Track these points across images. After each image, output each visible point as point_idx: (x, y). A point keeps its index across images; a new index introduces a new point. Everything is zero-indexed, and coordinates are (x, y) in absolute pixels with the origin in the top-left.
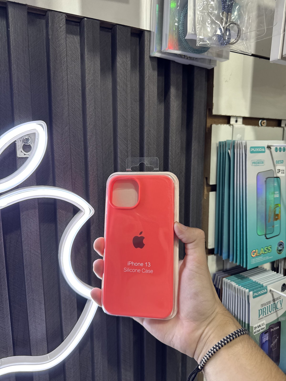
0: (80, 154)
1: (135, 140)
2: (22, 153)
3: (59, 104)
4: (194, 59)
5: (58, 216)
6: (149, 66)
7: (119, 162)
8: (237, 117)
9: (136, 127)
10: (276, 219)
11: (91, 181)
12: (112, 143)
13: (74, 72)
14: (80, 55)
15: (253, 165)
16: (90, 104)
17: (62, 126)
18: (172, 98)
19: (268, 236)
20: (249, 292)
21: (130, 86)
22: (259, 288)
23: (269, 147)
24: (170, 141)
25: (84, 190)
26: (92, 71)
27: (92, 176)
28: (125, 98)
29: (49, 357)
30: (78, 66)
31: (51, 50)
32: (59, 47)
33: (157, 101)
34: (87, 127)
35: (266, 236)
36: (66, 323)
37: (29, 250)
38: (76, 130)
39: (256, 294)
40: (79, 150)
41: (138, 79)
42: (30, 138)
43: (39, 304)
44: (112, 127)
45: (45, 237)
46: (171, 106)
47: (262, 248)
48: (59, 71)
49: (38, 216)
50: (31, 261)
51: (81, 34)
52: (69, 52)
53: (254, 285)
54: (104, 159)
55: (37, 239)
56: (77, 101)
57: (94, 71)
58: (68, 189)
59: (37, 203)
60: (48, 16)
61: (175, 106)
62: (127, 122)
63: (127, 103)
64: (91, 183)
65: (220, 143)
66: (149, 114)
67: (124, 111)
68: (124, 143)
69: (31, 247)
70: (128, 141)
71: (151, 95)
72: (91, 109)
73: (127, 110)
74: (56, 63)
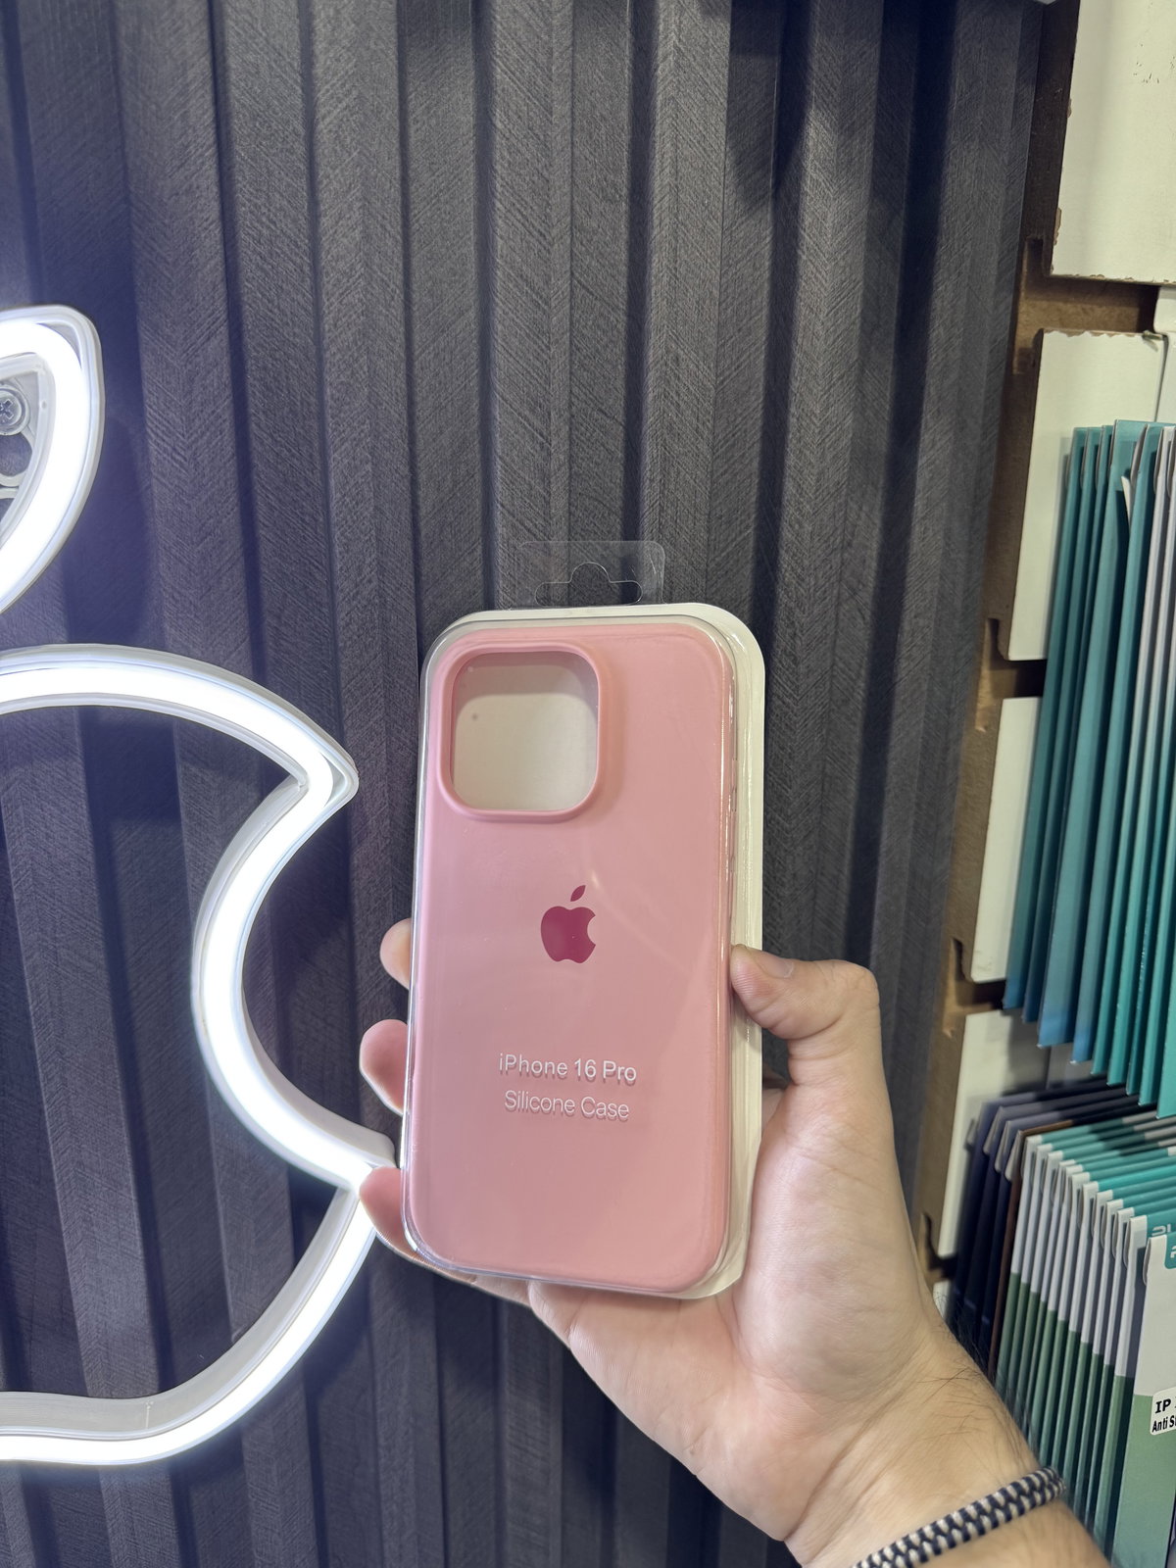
1: (600, 410)
3: (171, 217)
5: (181, 798)
7: (500, 531)
9: (611, 341)
11: (347, 625)
12: (475, 424)
13: (264, 34)
16: (340, 218)
17: (185, 339)
18: (814, 175)
20: (1150, 1233)
21: (568, 107)
24: (793, 420)
25: (326, 668)
27: (354, 603)
28: (536, 178)
34: (325, 338)
36: (241, 1276)
37: (47, 947)
38: (278, 356)
41: (626, 71)
42: (16, 402)
43: (110, 1189)
44: (475, 341)
46: (806, 223)
48: (163, 30)
49: (82, 791)
55: (84, 897)
56: (286, 203)
57: (357, 25)
58: (229, 663)
59: (76, 729)
61: (829, 224)
62: (544, 312)
63: (548, 204)
64: (350, 638)
65: (1080, 436)
66: (676, 269)
67: (529, 248)
68: (529, 431)
69: (57, 936)
70: (549, 414)
71: (686, 160)
72: (345, 241)
73: (544, 243)
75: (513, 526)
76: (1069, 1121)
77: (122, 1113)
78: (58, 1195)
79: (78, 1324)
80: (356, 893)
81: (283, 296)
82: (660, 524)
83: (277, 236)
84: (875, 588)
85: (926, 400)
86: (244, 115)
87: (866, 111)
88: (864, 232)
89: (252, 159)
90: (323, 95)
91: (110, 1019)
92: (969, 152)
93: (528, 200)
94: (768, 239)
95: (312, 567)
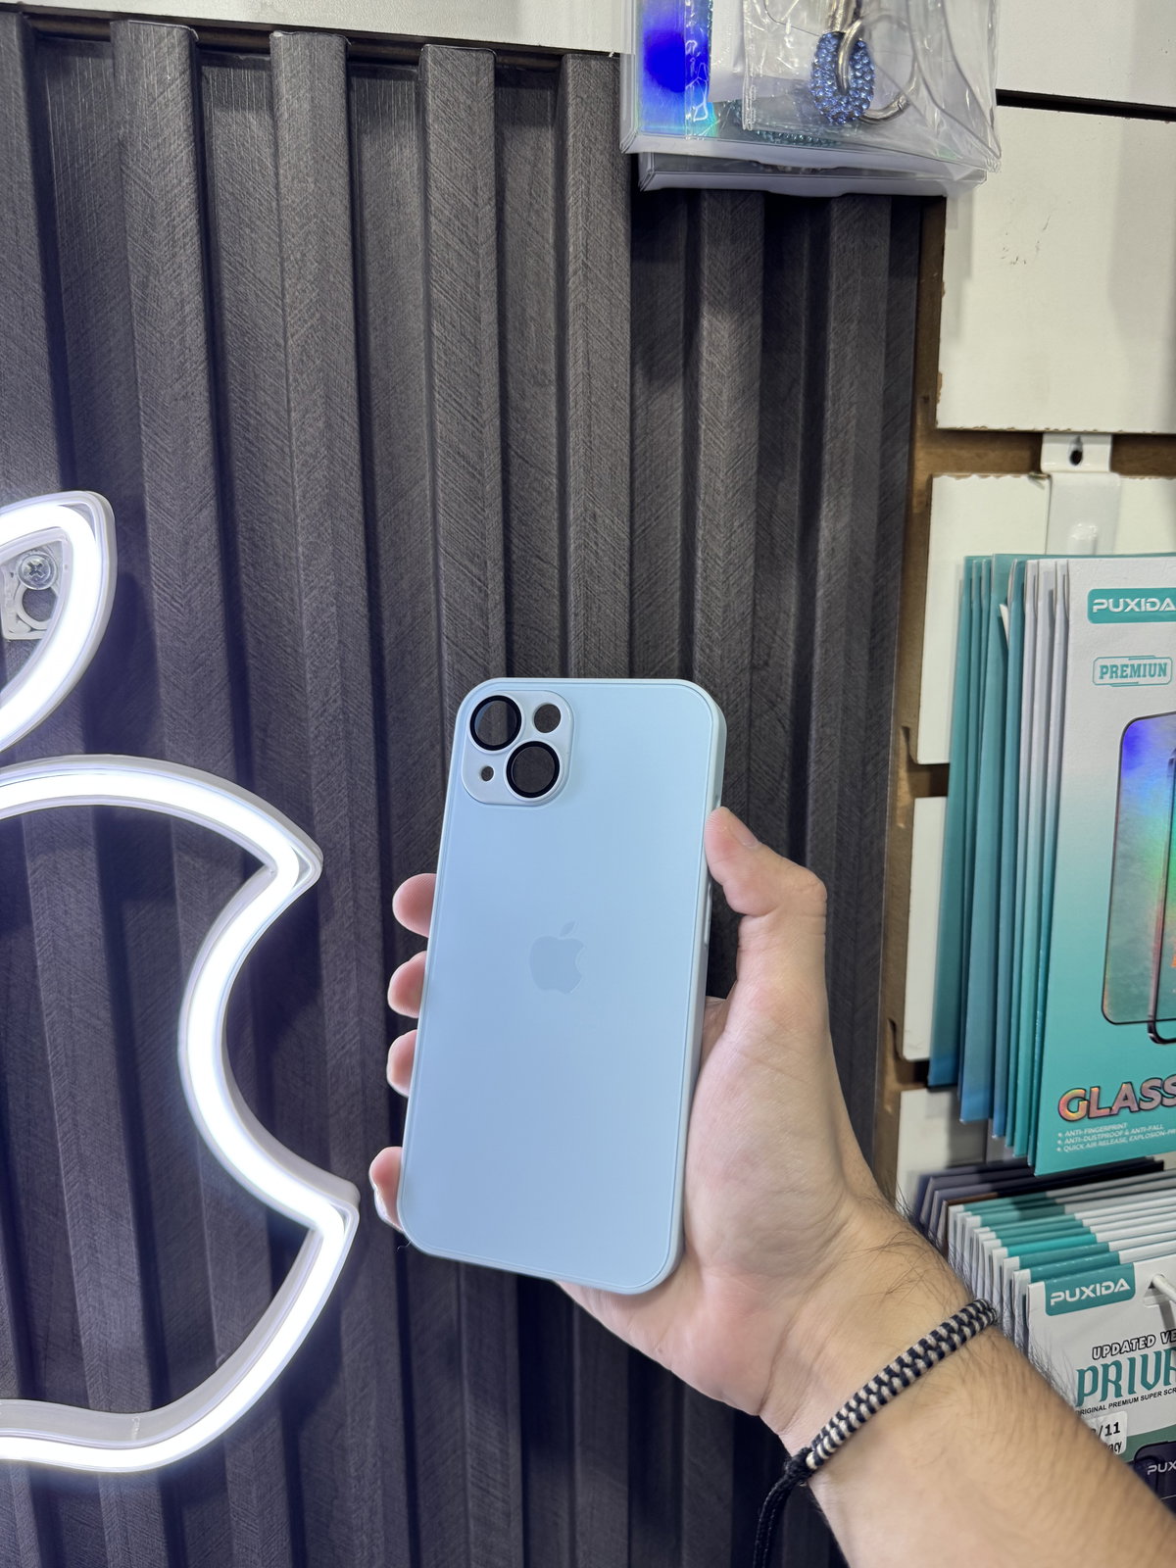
1: (538, 556)
2: (20, 622)
5: (178, 882)
8: (1078, 437)
9: (545, 500)
11: (316, 737)
13: (252, 271)
15: (1107, 680)
16: (307, 412)
17: (182, 511)
24: (699, 562)
27: (322, 719)
28: (468, 374)
37: (63, 1006)
38: (263, 520)
42: (46, 563)
43: (112, 1220)
46: (704, 398)
48: (166, 277)
49: (95, 876)
51: (270, 105)
55: (95, 964)
56: (268, 399)
57: (320, 264)
59: (91, 824)
61: (725, 397)
62: (479, 481)
63: (479, 394)
64: (319, 748)
65: (969, 565)
66: (591, 442)
67: (465, 430)
68: (469, 578)
69: (72, 996)
70: (486, 563)
71: (596, 352)
72: (311, 430)
73: (477, 425)
74: (152, 242)
75: (457, 654)
76: (995, 1194)
77: (123, 1152)
78: (68, 1223)
79: (83, 1343)
80: (324, 964)
81: (268, 472)
82: (585, 650)
83: (263, 425)
84: (792, 700)
85: (821, 540)
86: (236, 333)
87: (753, 303)
89: (241, 365)
90: (292, 318)
91: (115, 1069)
92: (849, 331)
93: (463, 392)
94: (680, 410)
95: (293, 690)
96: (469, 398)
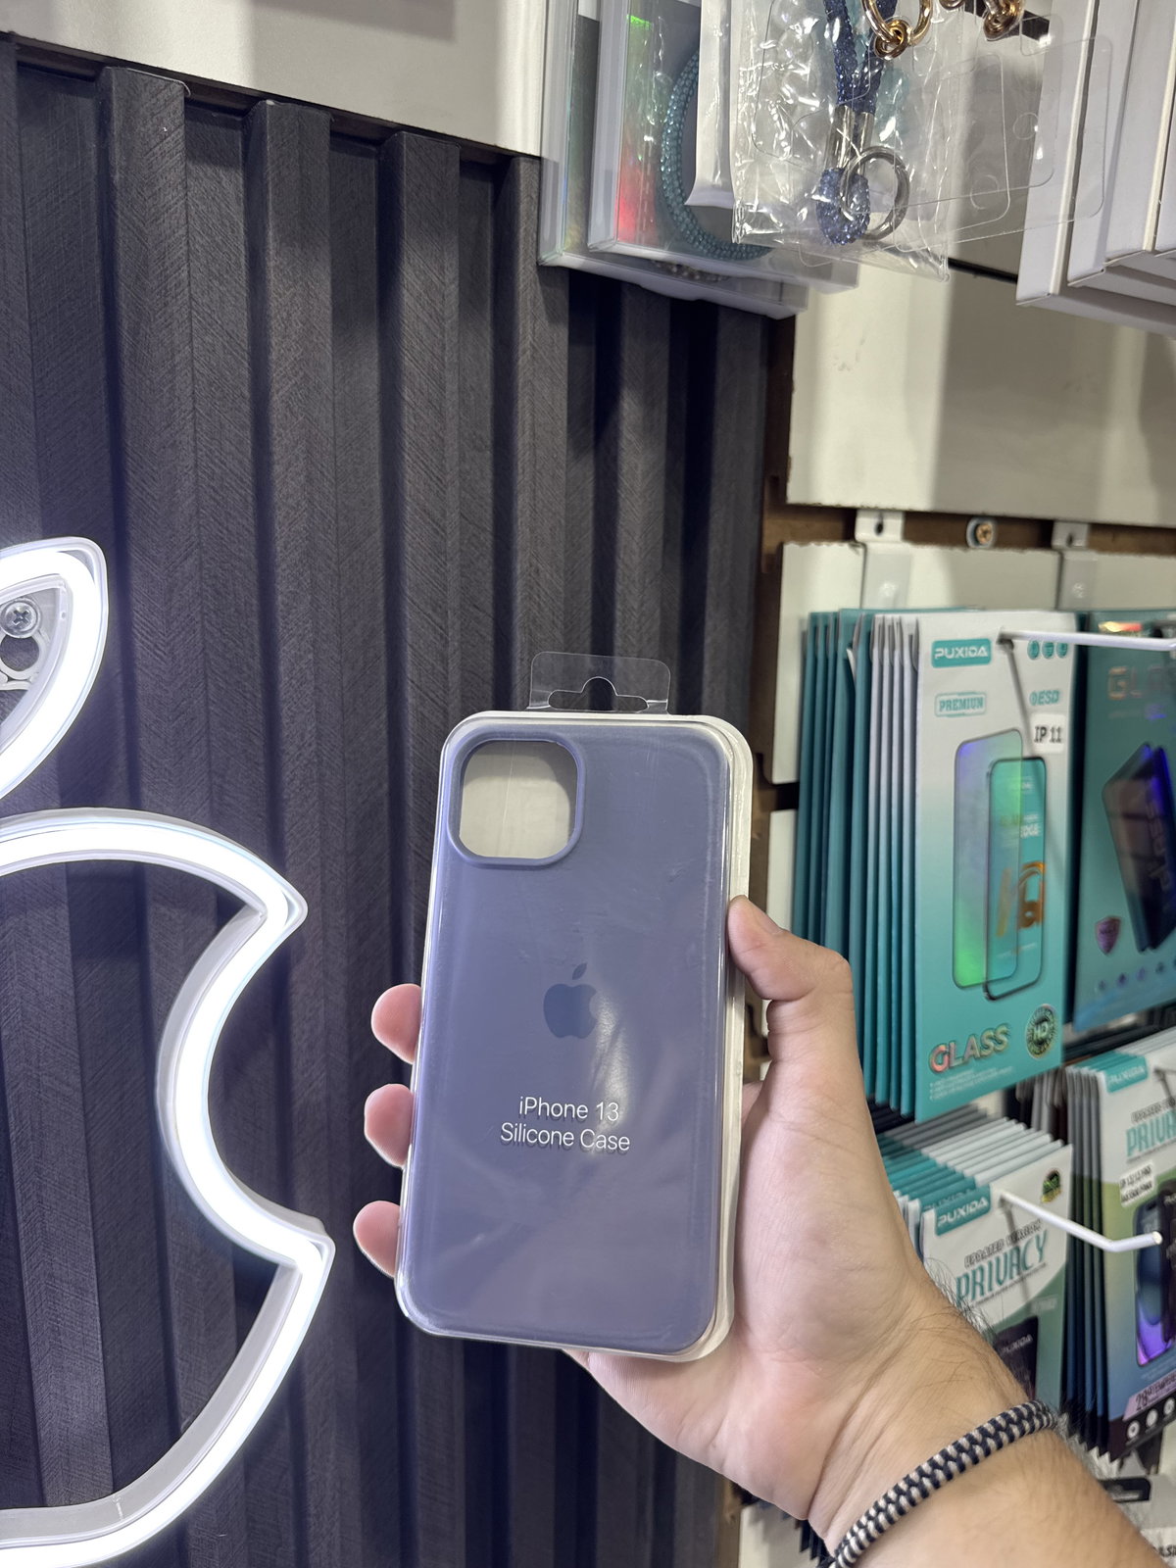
0: (245, 669)
1: (475, 606)
3: (159, 465)
4: (716, 281)
6: (534, 305)
7: (410, 700)
8: (881, 512)
10: (1028, 923)
11: (291, 780)
12: (381, 618)
13: (220, 323)
14: (243, 252)
15: (944, 711)
16: (290, 464)
17: (167, 558)
18: (629, 437)
19: (996, 990)
20: (923, 1210)
21: (456, 387)
22: (960, 1194)
23: (1006, 641)
24: (618, 614)
25: (261, 817)
26: (297, 324)
27: (298, 763)
28: (434, 438)
29: (119, 1509)
30: (237, 300)
31: (122, 234)
32: (156, 220)
33: (565, 451)
34: (276, 557)
35: (987, 990)
36: (191, 1366)
37: (31, 1076)
39: (947, 1219)
40: (240, 650)
42: (31, 610)
43: (77, 1297)
44: (380, 556)
45: (97, 1015)
46: (624, 471)
47: (974, 1035)
48: (157, 325)
49: (68, 934)
50: (41, 1122)
51: (251, 165)
52: (198, 238)
53: (938, 1183)
54: (344, 685)
55: (65, 1028)
57: (304, 325)
59: (65, 881)
60: (110, 89)
61: (639, 472)
62: (442, 537)
63: (444, 458)
64: (293, 791)
65: (814, 617)
66: (535, 505)
67: (431, 490)
68: (431, 625)
69: (41, 1065)
70: (447, 613)
71: (540, 425)
72: (293, 483)
73: (442, 486)
74: (145, 289)
75: (419, 696)
80: (294, 1005)
88: (663, 478)
90: (276, 375)
91: (83, 1138)
92: (731, 419)
93: (431, 457)
94: (592, 478)
95: (251, 735)
96: (434, 460)
